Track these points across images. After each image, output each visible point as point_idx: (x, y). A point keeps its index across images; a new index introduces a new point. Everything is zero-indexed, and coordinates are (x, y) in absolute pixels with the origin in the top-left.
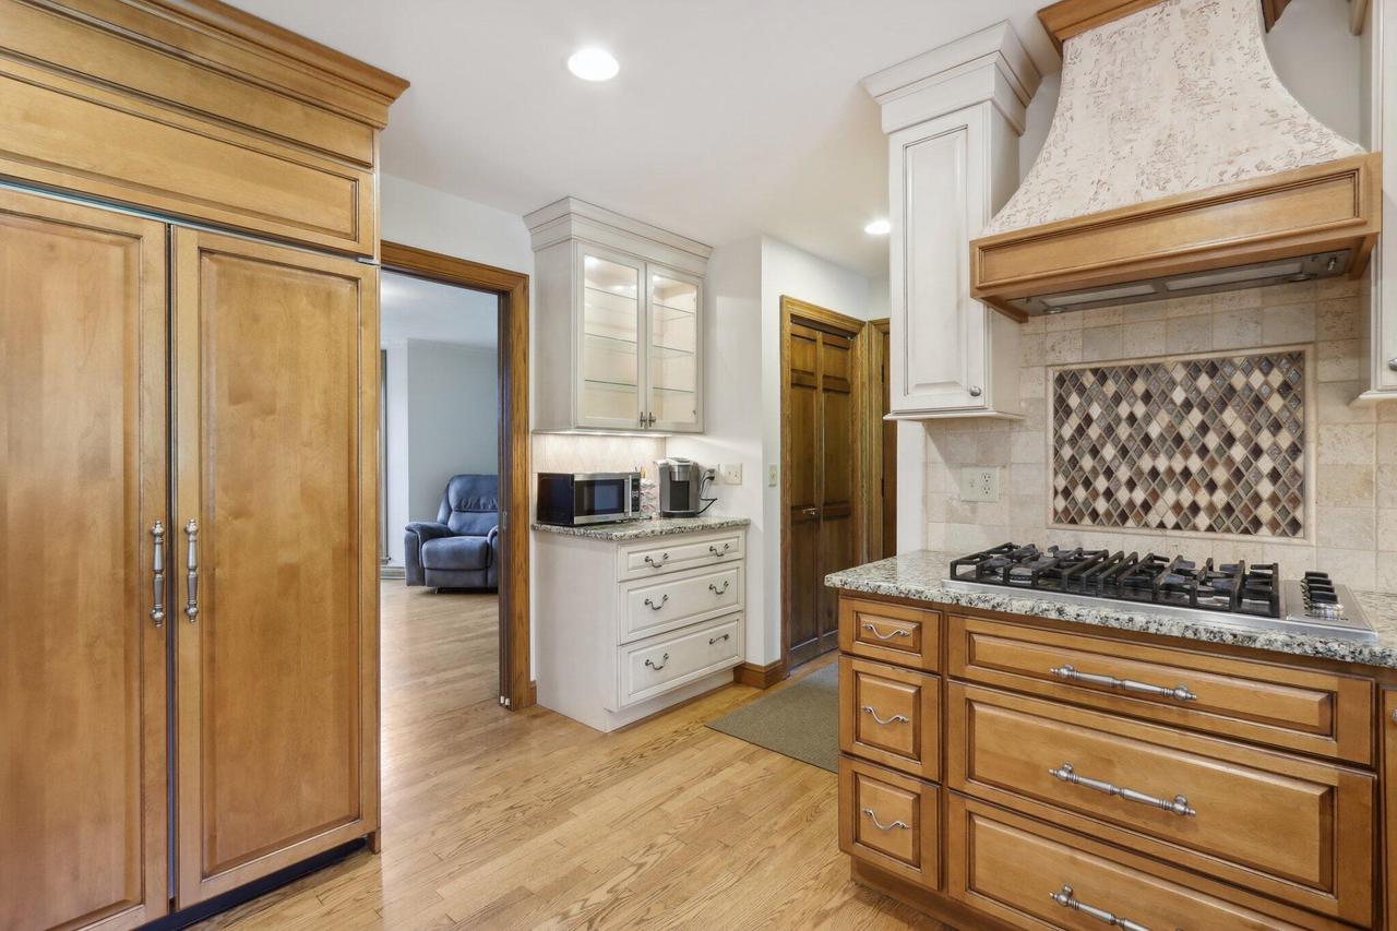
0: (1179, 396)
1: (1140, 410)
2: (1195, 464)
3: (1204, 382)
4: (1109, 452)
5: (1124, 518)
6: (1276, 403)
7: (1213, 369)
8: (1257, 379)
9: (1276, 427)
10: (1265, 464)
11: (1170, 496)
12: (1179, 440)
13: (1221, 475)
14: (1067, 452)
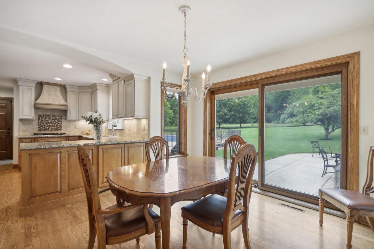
0: (52, 118)
1: (48, 119)
2: (53, 125)
3: (54, 117)
4: (45, 123)
5: (46, 130)
6: (60, 120)
7: (55, 116)
8: (58, 118)
9: (60, 122)
10: (59, 125)
11: (51, 128)
12: (52, 122)
13: (55, 126)
14: (40, 123)
